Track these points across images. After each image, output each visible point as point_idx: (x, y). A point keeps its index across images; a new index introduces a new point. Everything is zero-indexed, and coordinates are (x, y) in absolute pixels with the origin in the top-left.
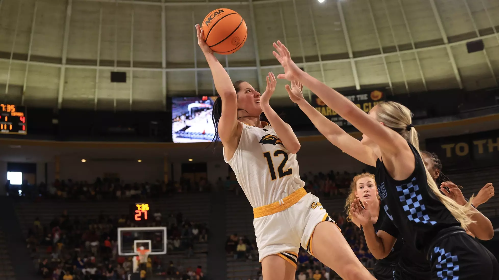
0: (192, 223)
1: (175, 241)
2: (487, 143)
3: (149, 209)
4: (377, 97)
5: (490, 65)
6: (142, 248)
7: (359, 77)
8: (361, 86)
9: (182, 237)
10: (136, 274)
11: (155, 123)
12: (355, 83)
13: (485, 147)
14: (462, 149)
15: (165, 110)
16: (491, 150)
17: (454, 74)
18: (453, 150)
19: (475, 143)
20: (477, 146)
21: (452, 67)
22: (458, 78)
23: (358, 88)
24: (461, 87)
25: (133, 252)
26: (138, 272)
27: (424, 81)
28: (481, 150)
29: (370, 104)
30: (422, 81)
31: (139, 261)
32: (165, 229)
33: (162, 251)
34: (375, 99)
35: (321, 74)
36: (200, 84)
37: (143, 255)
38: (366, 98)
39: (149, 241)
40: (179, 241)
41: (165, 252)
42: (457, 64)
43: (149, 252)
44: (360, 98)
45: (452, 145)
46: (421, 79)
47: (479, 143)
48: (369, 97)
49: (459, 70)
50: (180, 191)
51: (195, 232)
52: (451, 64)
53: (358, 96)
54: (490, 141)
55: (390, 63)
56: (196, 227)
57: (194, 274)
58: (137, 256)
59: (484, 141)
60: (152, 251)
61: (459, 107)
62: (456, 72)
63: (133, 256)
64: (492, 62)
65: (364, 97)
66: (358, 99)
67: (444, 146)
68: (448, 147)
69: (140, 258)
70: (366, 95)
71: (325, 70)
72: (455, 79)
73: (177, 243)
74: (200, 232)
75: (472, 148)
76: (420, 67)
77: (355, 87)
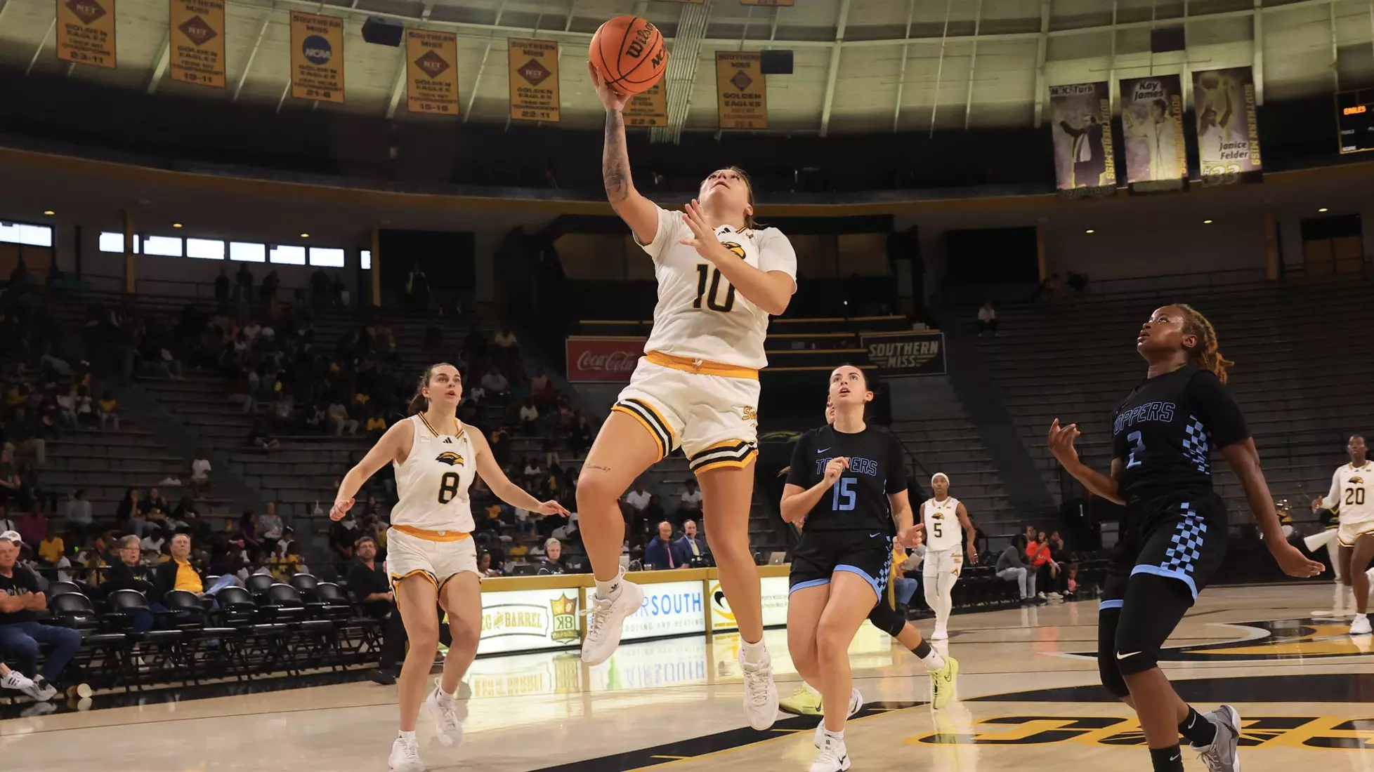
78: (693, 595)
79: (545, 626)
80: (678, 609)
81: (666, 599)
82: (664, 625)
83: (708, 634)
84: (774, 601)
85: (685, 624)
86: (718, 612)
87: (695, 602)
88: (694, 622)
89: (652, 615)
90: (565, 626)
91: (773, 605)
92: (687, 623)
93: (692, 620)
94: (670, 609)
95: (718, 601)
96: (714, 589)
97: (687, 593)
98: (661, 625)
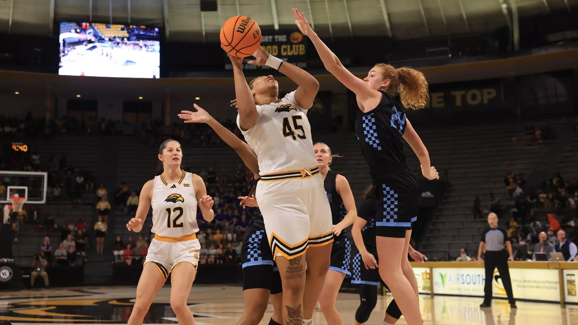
0: (76, 169)
1: (55, 189)
3: (27, 151)
4: (297, 39)
5: (423, 13)
6: (17, 195)
7: (278, 15)
8: (280, 26)
9: (62, 185)
10: (6, 225)
11: (39, 50)
12: (273, 22)
15: (51, 36)
17: (383, 19)
21: (381, 12)
22: (388, 25)
23: (277, 27)
24: (390, 35)
25: (5, 200)
26: (9, 223)
27: (350, 25)
29: (289, 47)
30: (348, 25)
31: (11, 210)
32: (45, 174)
33: (41, 199)
34: (295, 42)
35: (236, 8)
36: (95, 8)
37: (18, 204)
38: (285, 40)
39: (26, 188)
40: (59, 189)
41: (43, 202)
42: (387, 9)
43: (25, 201)
44: (278, 39)
46: (347, 23)
48: (288, 38)
49: (389, 15)
50: (64, 131)
51: (80, 180)
52: (381, 8)
53: (276, 37)
55: (314, 2)
56: (81, 174)
57: (76, 228)
58: (10, 204)
60: (28, 200)
61: (386, 57)
62: (386, 17)
63: (4, 205)
64: (426, 10)
65: (283, 38)
66: (276, 40)
69: (14, 207)
70: (285, 36)
71: (240, 5)
72: (384, 25)
73: (57, 192)
74: (86, 180)
76: (347, 10)
77: (273, 26)
80: (474, 282)
84: (534, 285)
85: (478, 291)
86: (496, 286)
91: (533, 287)
95: (497, 281)
96: (494, 273)
98: (466, 290)
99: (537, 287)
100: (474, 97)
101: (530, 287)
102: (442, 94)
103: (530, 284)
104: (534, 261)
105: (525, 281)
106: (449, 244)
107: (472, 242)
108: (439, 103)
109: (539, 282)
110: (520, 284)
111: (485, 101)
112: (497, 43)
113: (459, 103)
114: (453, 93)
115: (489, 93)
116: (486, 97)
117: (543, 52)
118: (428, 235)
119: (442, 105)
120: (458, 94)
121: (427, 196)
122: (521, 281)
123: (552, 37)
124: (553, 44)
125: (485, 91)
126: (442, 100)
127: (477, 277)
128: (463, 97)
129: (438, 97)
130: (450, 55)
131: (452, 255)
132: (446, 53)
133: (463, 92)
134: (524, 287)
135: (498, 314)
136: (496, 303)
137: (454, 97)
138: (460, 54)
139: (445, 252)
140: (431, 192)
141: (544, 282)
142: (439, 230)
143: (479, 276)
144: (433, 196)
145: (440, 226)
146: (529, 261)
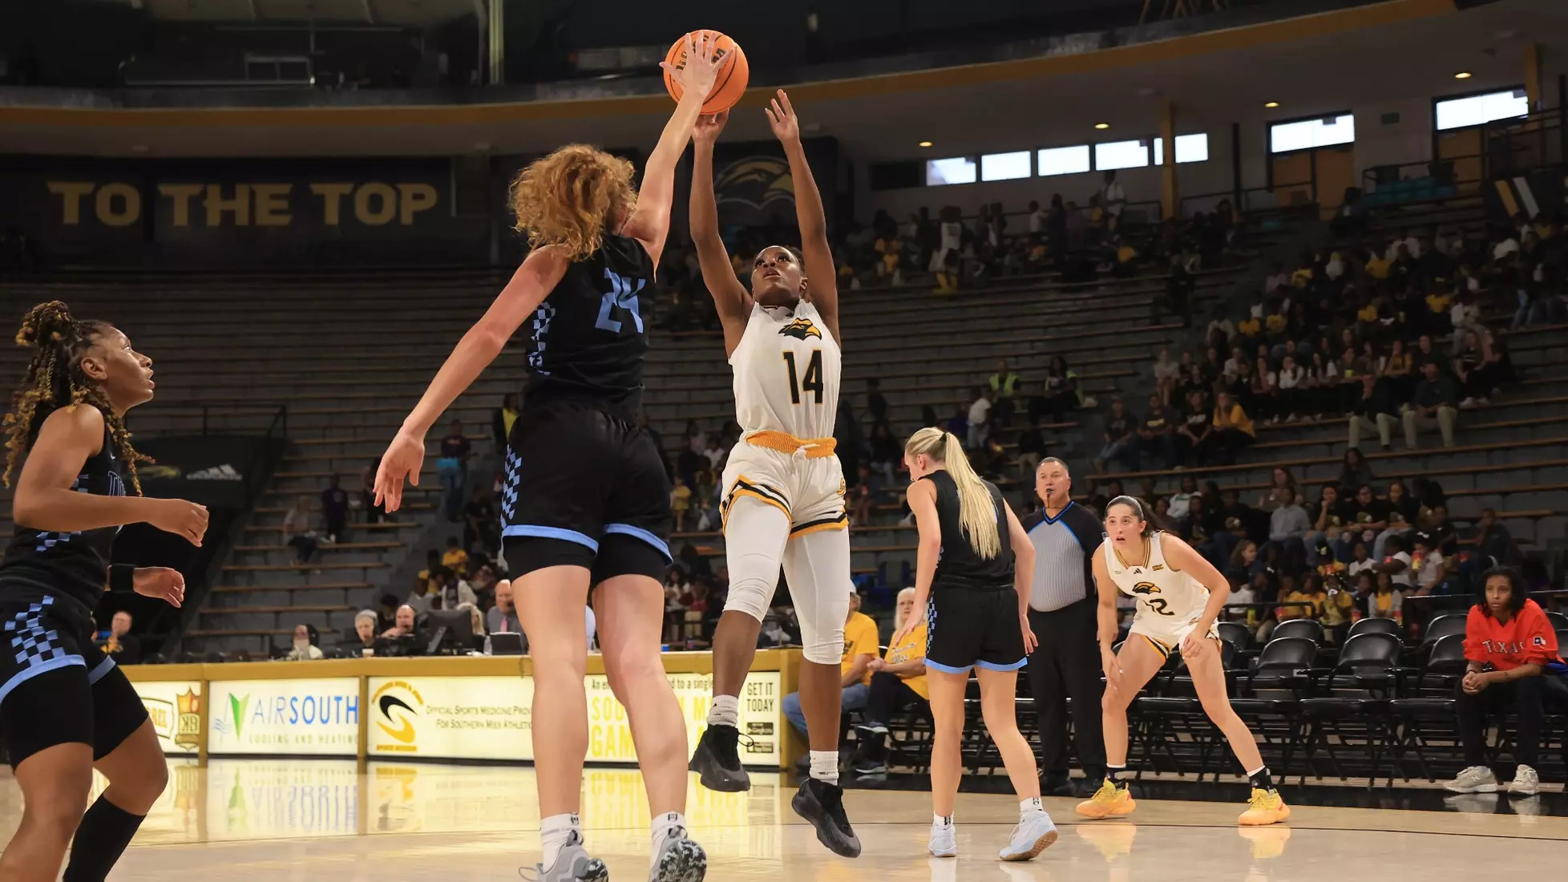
2: (204, 195)
13: (196, 206)
14: (118, 204)
16: (213, 219)
18: (87, 204)
19: (165, 189)
20: (170, 200)
28: (181, 217)
45: (87, 188)
47: (179, 194)
54: (214, 191)
59: (195, 189)
61: (122, 65)
67: (55, 187)
68: (71, 193)
75: (152, 204)
78: (348, 698)
79: (170, 726)
80: (325, 718)
81: (309, 702)
82: (303, 739)
83: (364, 759)
84: (483, 718)
85: (333, 741)
86: (381, 725)
87: (349, 709)
88: (347, 739)
89: (289, 723)
90: (189, 728)
91: (479, 724)
92: (336, 739)
93: (342, 736)
94: (313, 717)
95: (385, 711)
96: (381, 690)
97: (339, 695)
98: (300, 739)
99: (489, 725)
100: (376, 203)
101: (470, 725)
102: (285, 189)
103: (469, 718)
104: (488, 655)
105: (459, 710)
106: (277, 613)
107: (343, 607)
108: (274, 212)
109: (495, 711)
110: (446, 718)
111: (407, 219)
112: (444, 59)
113: (332, 216)
114: (317, 188)
115: (418, 197)
116: (409, 208)
117: (564, 97)
118: (217, 588)
119: (284, 220)
120: (331, 193)
121: (221, 477)
122: (448, 711)
123: (587, 60)
124: (589, 76)
125: (408, 189)
126: (284, 204)
127: (333, 703)
128: (347, 203)
129: (274, 197)
130: (312, 81)
131: (280, 643)
132: (300, 72)
133: (346, 188)
134: (456, 725)
135: (383, 801)
136: (379, 771)
137: (321, 199)
138: (341, 78)
139: (262, 635)
140: (234, 467)
141: (507, 712)
142: (251, 572)
143: (338, 699)
144: (239, 478)
145: (255, 564)
146: (477, 654)
